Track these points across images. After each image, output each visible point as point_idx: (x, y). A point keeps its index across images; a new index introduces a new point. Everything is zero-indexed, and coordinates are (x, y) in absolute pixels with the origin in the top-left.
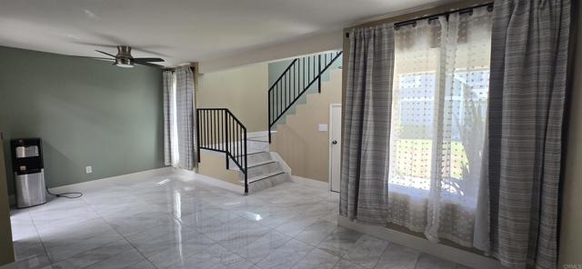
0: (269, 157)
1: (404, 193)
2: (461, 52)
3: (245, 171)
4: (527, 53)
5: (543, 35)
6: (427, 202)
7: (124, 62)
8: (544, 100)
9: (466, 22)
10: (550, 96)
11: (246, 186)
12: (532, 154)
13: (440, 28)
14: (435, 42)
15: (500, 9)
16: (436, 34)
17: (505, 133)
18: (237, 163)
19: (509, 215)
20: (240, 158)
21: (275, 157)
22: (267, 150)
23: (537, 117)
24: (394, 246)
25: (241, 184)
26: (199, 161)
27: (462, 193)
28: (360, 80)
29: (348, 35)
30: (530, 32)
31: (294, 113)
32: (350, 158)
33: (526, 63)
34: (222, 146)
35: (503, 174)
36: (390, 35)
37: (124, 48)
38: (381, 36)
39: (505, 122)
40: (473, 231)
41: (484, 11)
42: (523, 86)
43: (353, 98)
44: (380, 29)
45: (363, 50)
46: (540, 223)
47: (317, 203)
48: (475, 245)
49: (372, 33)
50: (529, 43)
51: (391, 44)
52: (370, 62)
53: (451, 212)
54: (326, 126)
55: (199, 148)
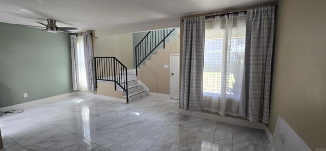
0: (137, 83)
1: (209, 95)
2: (234, 31)
3: (127, 91)
4: (259, 34)
5: (265, 26)
6: (219, 98)
7: (52, 29)
8: (265, 52)
9: (236, 18)
10: (267, 51)
11: (127, 99)
12: (261, 75)
13: (225, 20)
14: (223, 27)
15: (249, 14)
16: (223, 22)
17: (251, 67)
18: (122, 87)
19: (253, 100)
20: (123, 84)
21: (140, 83)
22: (135, 79)
23: (263, 60)
24: (205, 120)
25: (124, 98)
26: (97, 87)
27: (232, 94)
28: (189, 43)
29: (183, 21)
30: (260, 25)
31: (150, 59)
32: (185, 80)
33: (259, 38)
34: (112, 78)
35: (251, 84)
36: (204, 22)
37: (52, 21)
38: (199, 22)
39: (251, 62)
40: (239, 109)
41: (243, 14)
42: (258, 47)
43: (186, 52)
44: (199, 19)
45: (191, 29)
46: (263, 103)
47: (165, 105)
48: (240, 115)
49: (195, 20)
50: (260, 29)
51: (204, 26)
52: (194, 35)
53: (230, 102)
54: (168, 65)
55: (96, 80)
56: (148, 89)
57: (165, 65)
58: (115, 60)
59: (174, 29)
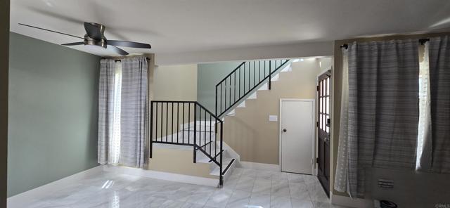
3: (220, 164)
11: (221, 178)
18: (209, 156)
20: (213, 150)
22: (213, 140)
25: (215, 177)
34: (188, 139)
54: (276, 117)
55: (152, 142)
56: (237, 157)
57: (270, 116)
58: (198, 107)
59: (287, 61)
